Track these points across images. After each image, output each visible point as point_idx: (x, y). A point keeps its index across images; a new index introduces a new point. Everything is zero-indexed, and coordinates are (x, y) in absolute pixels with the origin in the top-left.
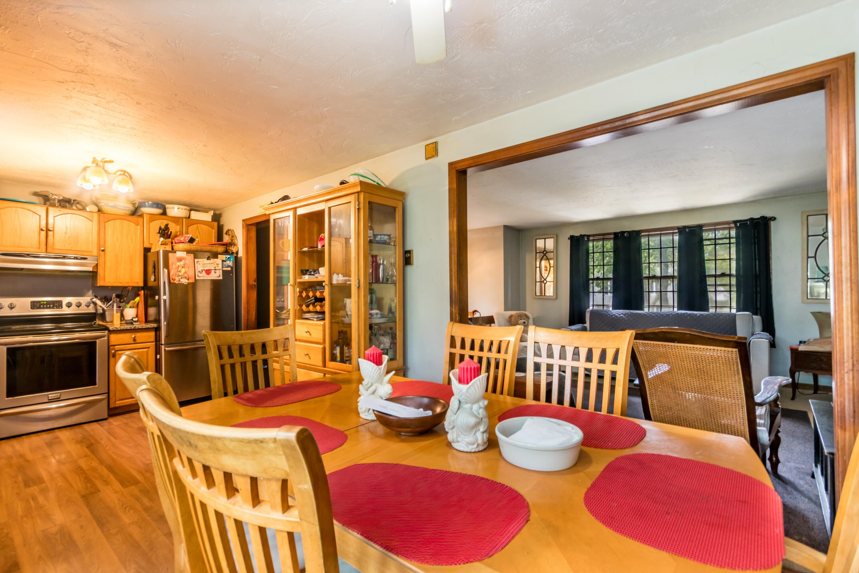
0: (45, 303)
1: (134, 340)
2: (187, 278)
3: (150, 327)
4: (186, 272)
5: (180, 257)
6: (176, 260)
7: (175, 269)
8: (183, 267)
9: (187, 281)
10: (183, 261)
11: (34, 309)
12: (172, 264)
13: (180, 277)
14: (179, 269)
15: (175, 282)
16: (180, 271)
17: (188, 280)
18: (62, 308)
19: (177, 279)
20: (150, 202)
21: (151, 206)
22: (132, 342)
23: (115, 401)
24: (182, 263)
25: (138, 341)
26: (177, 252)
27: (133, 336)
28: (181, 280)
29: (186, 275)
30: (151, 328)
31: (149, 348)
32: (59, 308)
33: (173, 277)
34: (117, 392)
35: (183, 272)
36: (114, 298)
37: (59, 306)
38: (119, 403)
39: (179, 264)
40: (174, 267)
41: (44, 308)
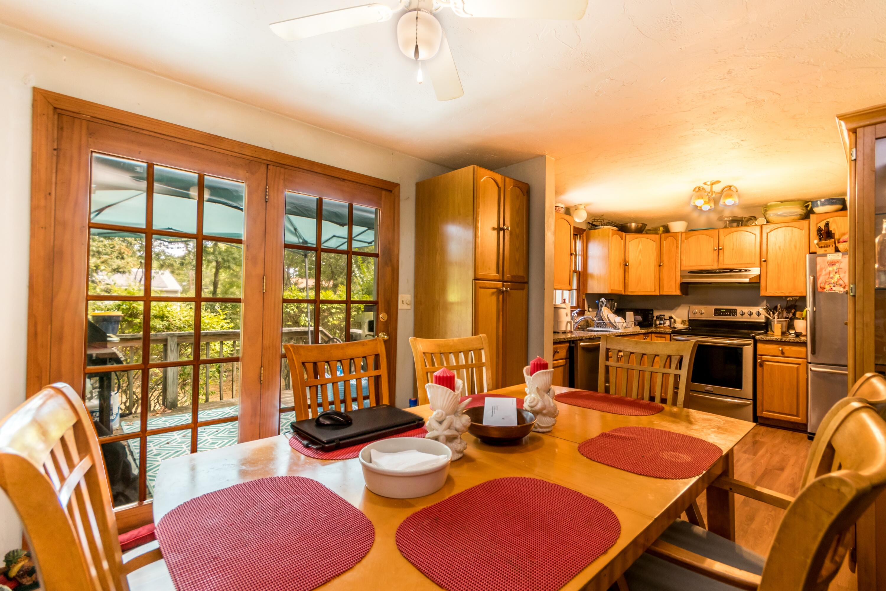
0: (724, 310)
1: (783, 353)
2: (843, 286)
3: (799, 341)
4: (841, 279)
5: (833, 260)
6: (827, 264)
7: (826, 275)
8: (836, 273)
9: (842, 289)
10: (837, 264)
11: (716, 315)
12: (821, 269)
13: (832, 285)
14: (831, 275)
15: (825, 291)
16: (832, 278)
17: (844, 288)
18: (736, 316)
19: (827, 287)
20: (823, 200)
21: (823, 204)
22: (781, 355)
23: (763, 411)
24: (835, 268)
25: (786, 355)
26: (828, 255)
27: (780, 349)
28: (834, 289)
29: (841, 282)
30: (801, 343)
31: (800, 364)
32: (734, 316)
33: (822, 285)
34: (764, 402)
35: (836, 278)
36: (779, 309)
37: (734, 314)
38: (766, 414)
39: (830, 269)
40: (824, 273)
41: (723, 315)
